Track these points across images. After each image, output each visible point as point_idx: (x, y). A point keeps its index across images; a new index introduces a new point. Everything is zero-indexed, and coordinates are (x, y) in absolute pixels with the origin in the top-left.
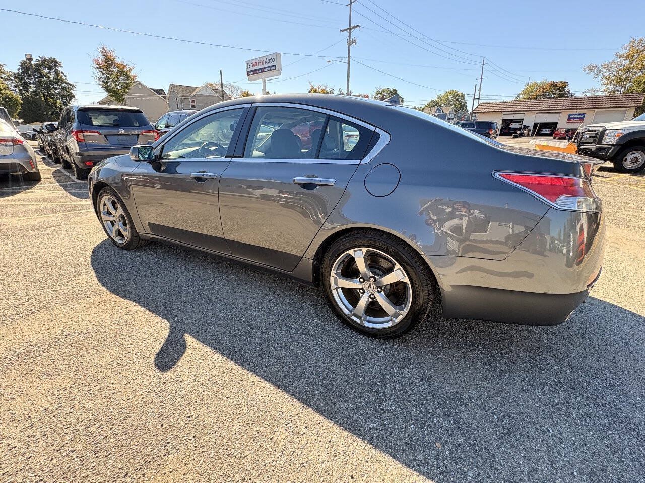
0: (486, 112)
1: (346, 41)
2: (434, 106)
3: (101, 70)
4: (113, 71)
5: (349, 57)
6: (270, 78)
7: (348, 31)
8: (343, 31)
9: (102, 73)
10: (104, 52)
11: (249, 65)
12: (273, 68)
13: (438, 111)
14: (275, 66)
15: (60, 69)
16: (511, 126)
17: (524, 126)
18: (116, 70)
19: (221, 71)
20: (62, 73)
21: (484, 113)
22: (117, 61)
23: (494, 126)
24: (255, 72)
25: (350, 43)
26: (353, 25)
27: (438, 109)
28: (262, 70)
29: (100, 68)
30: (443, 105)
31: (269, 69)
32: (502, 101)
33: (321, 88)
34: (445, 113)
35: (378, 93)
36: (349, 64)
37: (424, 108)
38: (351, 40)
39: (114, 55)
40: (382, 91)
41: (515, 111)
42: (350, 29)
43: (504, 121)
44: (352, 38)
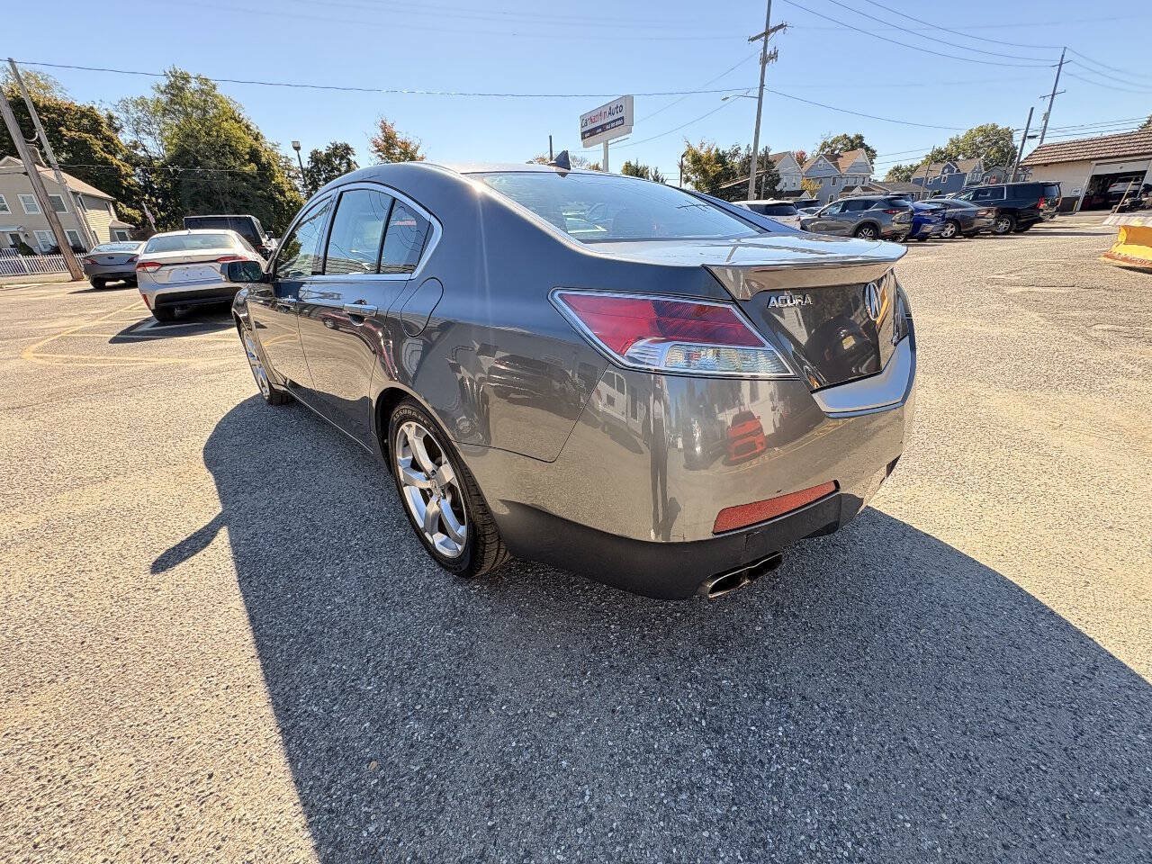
0: (1051, 163)
1: (759, 56)
2: (940, 161)
3: (381, 154)
4: (394, 154)
5: (762, 86)
6: (616, 140)
7: (763, 38)
8: (753, 39)
9: (383, 158)
10: (384, 128)
11: (584, 123)
12: (620, 122)
13: (946, 170)
14: (622, 118)
15: (352, 158)
16: (1111, 190)
17: (1146, 185)
18: (397, 151)
19: (551, 137)
20: (355, 163)
21: (1046, 165)
22: (400, 137)
23: (1052, 191)
24: (593, 132)
25: (765, 60)
26: (772, 25)
27: (948, 166)
28: (603, 128)
29: (379, 150)
30: (960, 157)
31: (613, 125)
32: (1098, 135)
33: (705, 147)
34: (962, 172)
35: (825, 145)
36: (760, 98)
37: (918, 166)
38: (768, 53)
39: (394, 129)
40: (832, 143)
41: (1125, 156)
42: (767, 34)
43: (1095, 178)
44: (770, 49)
